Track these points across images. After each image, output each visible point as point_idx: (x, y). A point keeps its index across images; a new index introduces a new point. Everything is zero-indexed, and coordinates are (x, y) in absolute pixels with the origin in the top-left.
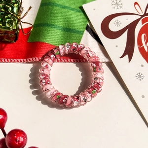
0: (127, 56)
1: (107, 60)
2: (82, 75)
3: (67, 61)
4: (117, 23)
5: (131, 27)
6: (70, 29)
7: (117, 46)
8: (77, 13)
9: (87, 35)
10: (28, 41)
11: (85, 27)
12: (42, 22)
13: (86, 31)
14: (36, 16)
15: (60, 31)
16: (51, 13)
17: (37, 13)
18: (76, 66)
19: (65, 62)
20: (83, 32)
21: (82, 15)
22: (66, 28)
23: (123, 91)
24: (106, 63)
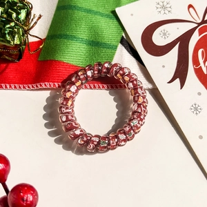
0: (178, 81)
1: (150, 86)
2: (117, 107)
3: (95, 87)
4: (165, 34)
5: (184, 39)
6: (98, 43)
7: (164, 66)
8: (108, 20)
9: (121, 51)
10: (39, 60)
11: (119, 39)
12: (59, 33)
13: (120, 45)
14: (50, 24)
15: (85, 46)
16: (72, 20)
17: (51, 20)
18: (110, 93)
19: (91, 88)
20: (117, 46)
21: (115, 22)
22: (93, 41)
23: (172, 129)
24: (149, 90)
